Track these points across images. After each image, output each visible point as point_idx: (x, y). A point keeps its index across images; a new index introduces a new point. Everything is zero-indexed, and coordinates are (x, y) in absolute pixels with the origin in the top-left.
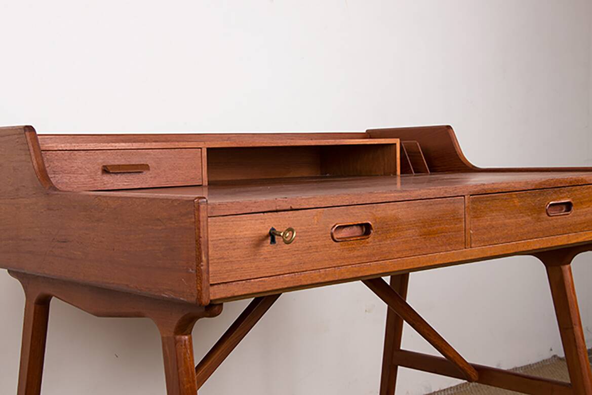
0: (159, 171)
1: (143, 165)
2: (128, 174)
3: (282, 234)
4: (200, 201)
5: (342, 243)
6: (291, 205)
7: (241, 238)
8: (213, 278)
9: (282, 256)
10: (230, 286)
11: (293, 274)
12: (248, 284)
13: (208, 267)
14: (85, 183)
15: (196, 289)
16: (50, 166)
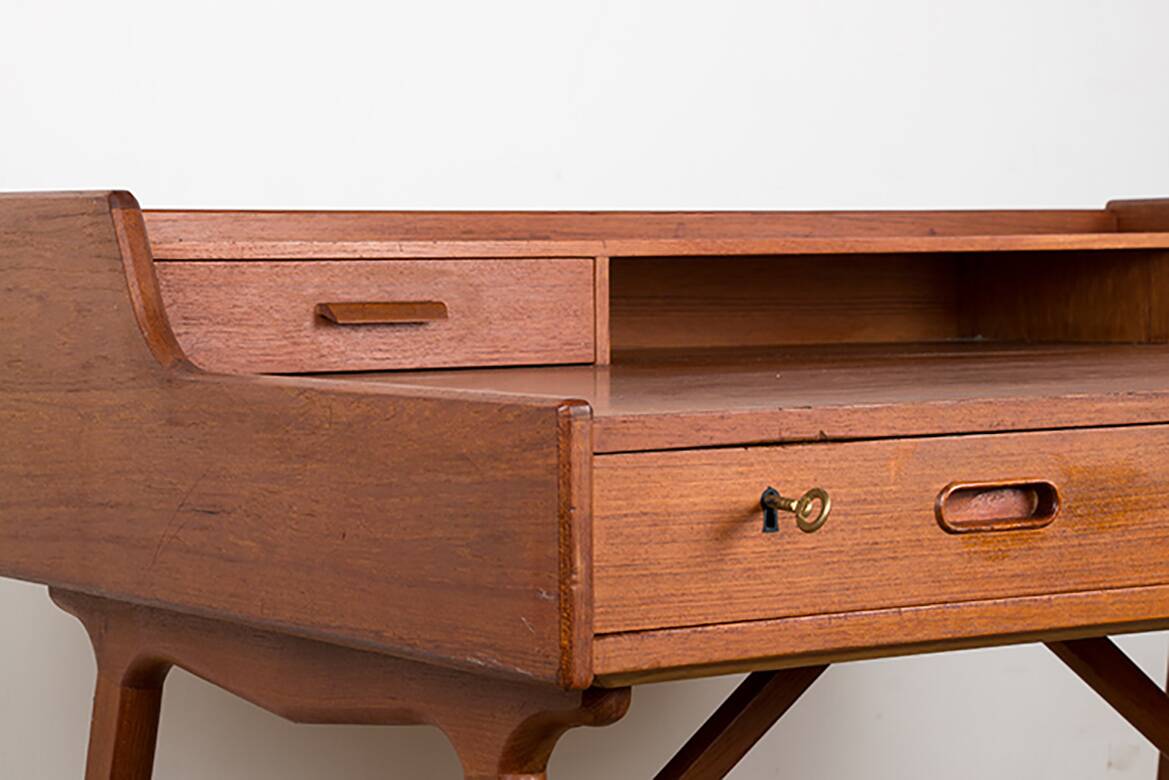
0: (474, 323)
1: (430, 302)
2: (388, 329)
3: (794, 505)
4: (573, 410)
5: (967, 536)
6: (821, 427)
7: (682, 514)
8: (603, 617)
9: (796, 566)
10: (649, 642)
11: (826, 616)
12: (697, 637)
13: (591, 586)
14: (268, 351)
15: (557, 644)
16: (175, 302)
